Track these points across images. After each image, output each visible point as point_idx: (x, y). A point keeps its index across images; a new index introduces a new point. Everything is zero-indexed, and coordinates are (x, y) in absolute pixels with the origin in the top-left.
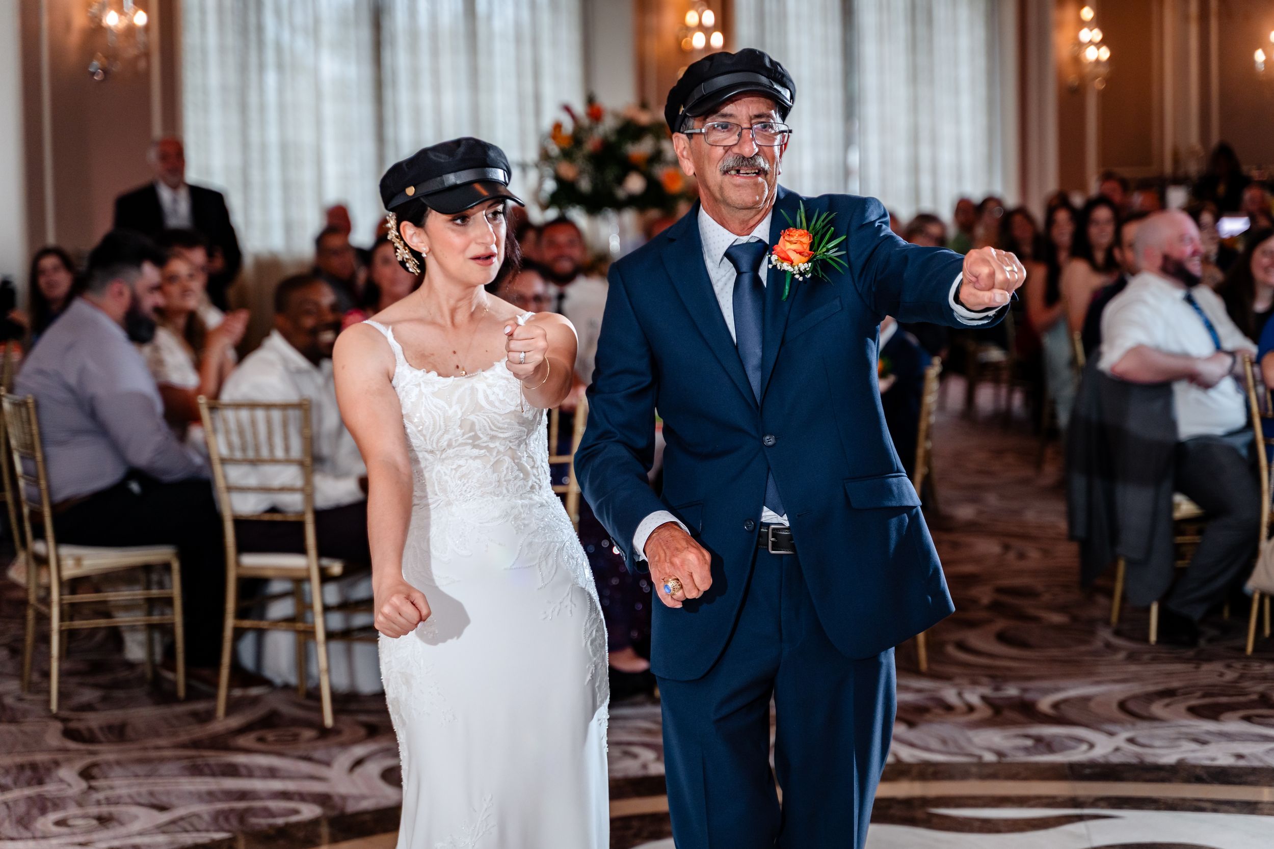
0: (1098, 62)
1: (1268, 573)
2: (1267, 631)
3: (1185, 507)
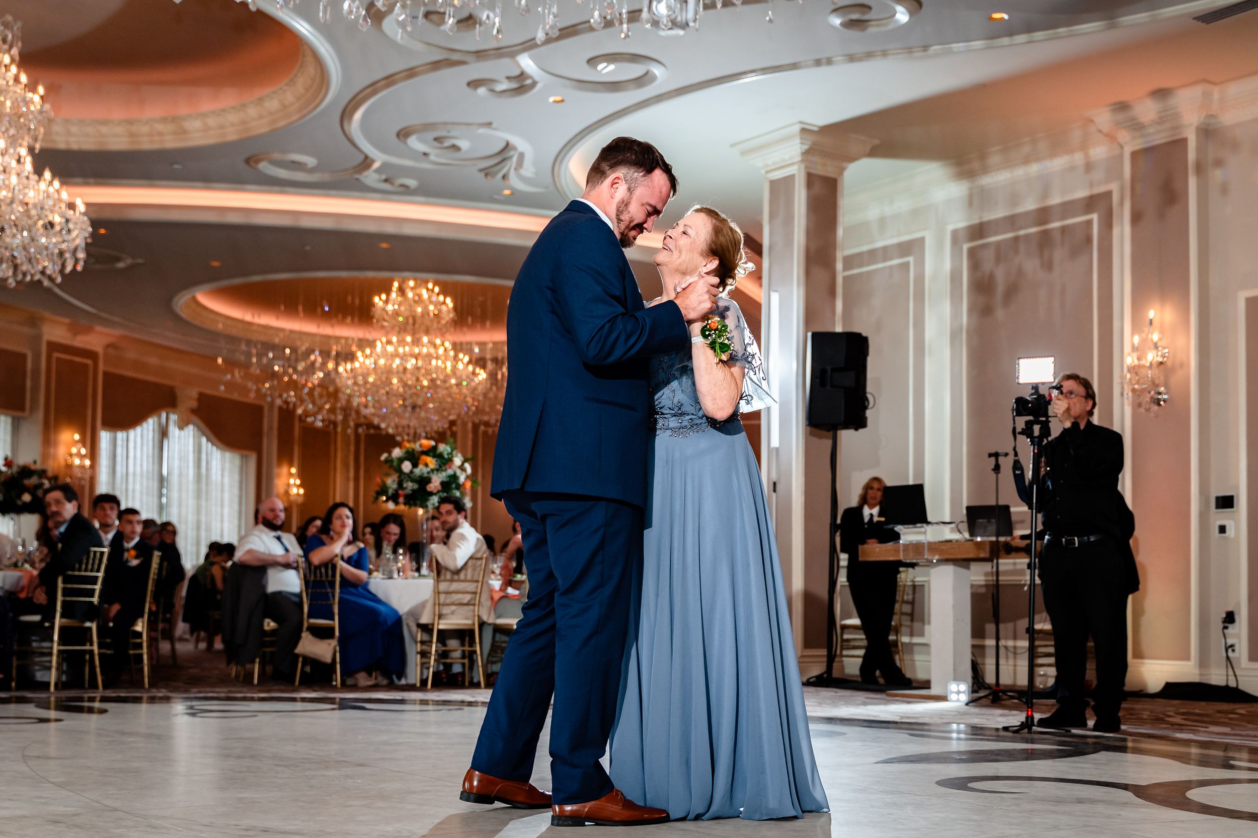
3: (271, 624)
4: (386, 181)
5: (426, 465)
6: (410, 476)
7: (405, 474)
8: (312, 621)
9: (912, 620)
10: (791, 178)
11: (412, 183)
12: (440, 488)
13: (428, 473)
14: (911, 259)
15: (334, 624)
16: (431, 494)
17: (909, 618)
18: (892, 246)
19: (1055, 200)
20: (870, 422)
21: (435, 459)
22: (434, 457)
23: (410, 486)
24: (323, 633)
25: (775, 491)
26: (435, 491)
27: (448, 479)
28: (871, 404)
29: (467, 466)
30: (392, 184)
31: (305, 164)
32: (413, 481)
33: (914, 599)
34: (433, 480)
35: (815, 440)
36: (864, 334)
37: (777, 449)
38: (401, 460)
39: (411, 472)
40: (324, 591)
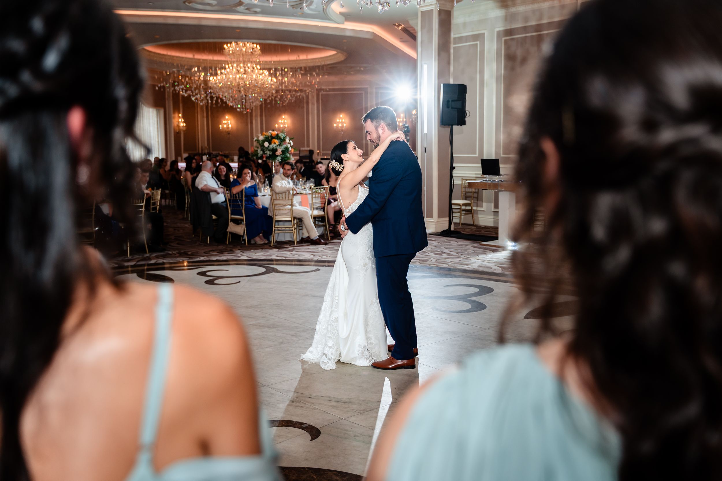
0: (183, 126)
1: (230, 228)
2: (230, 240)
3: (214, 217)
4: (247, 9)
5: (275, 143)
6: (267, 148)
7: (265, 147)
8: (233, 216)
9: (477, 200)
10: (432, 11)
11: (258, 10)
12: (281, 153)
13: (276, 146)
14: (478, 42)
15: (243, 218)
16: (278, 156)
17: (476, 199)
18: (469, 36)
19: (545, 21)
20: (467, 123)
21: (278, 140)
22: (277, 139)
23: (268, 153)
24: (237, 222)
25: (425, 152)
26: (279, 155)
27: (284, 149)
28: (468, 115)
29: (291, 141)
30: (249, 10)
31: (212, 4)
32: (269, 150)
33: (478, 191)
34: (278, 150)
35: (442, 129)
36: (465, 84)
37: (427, 134)
38: (264, 141)
39: (268, 147)
40: (238, 204)
